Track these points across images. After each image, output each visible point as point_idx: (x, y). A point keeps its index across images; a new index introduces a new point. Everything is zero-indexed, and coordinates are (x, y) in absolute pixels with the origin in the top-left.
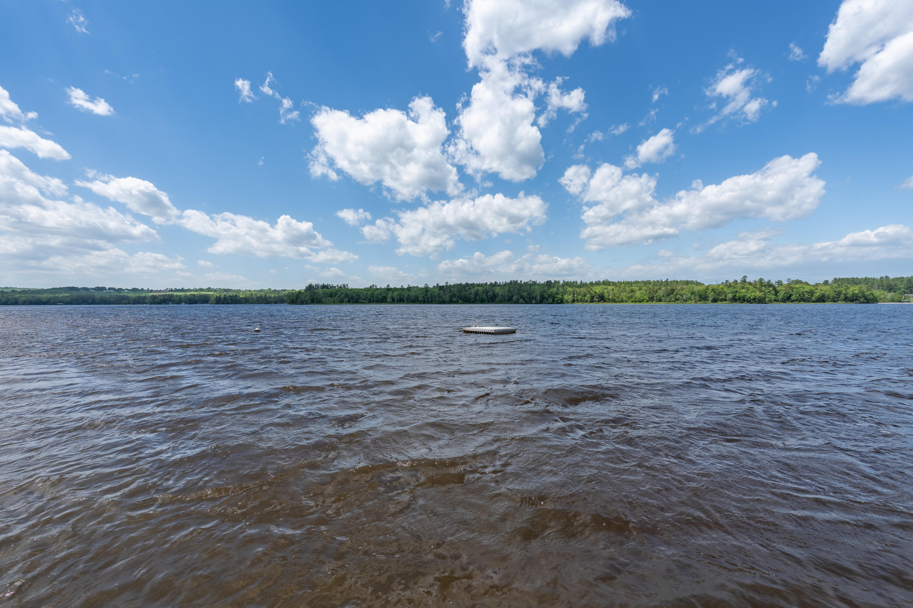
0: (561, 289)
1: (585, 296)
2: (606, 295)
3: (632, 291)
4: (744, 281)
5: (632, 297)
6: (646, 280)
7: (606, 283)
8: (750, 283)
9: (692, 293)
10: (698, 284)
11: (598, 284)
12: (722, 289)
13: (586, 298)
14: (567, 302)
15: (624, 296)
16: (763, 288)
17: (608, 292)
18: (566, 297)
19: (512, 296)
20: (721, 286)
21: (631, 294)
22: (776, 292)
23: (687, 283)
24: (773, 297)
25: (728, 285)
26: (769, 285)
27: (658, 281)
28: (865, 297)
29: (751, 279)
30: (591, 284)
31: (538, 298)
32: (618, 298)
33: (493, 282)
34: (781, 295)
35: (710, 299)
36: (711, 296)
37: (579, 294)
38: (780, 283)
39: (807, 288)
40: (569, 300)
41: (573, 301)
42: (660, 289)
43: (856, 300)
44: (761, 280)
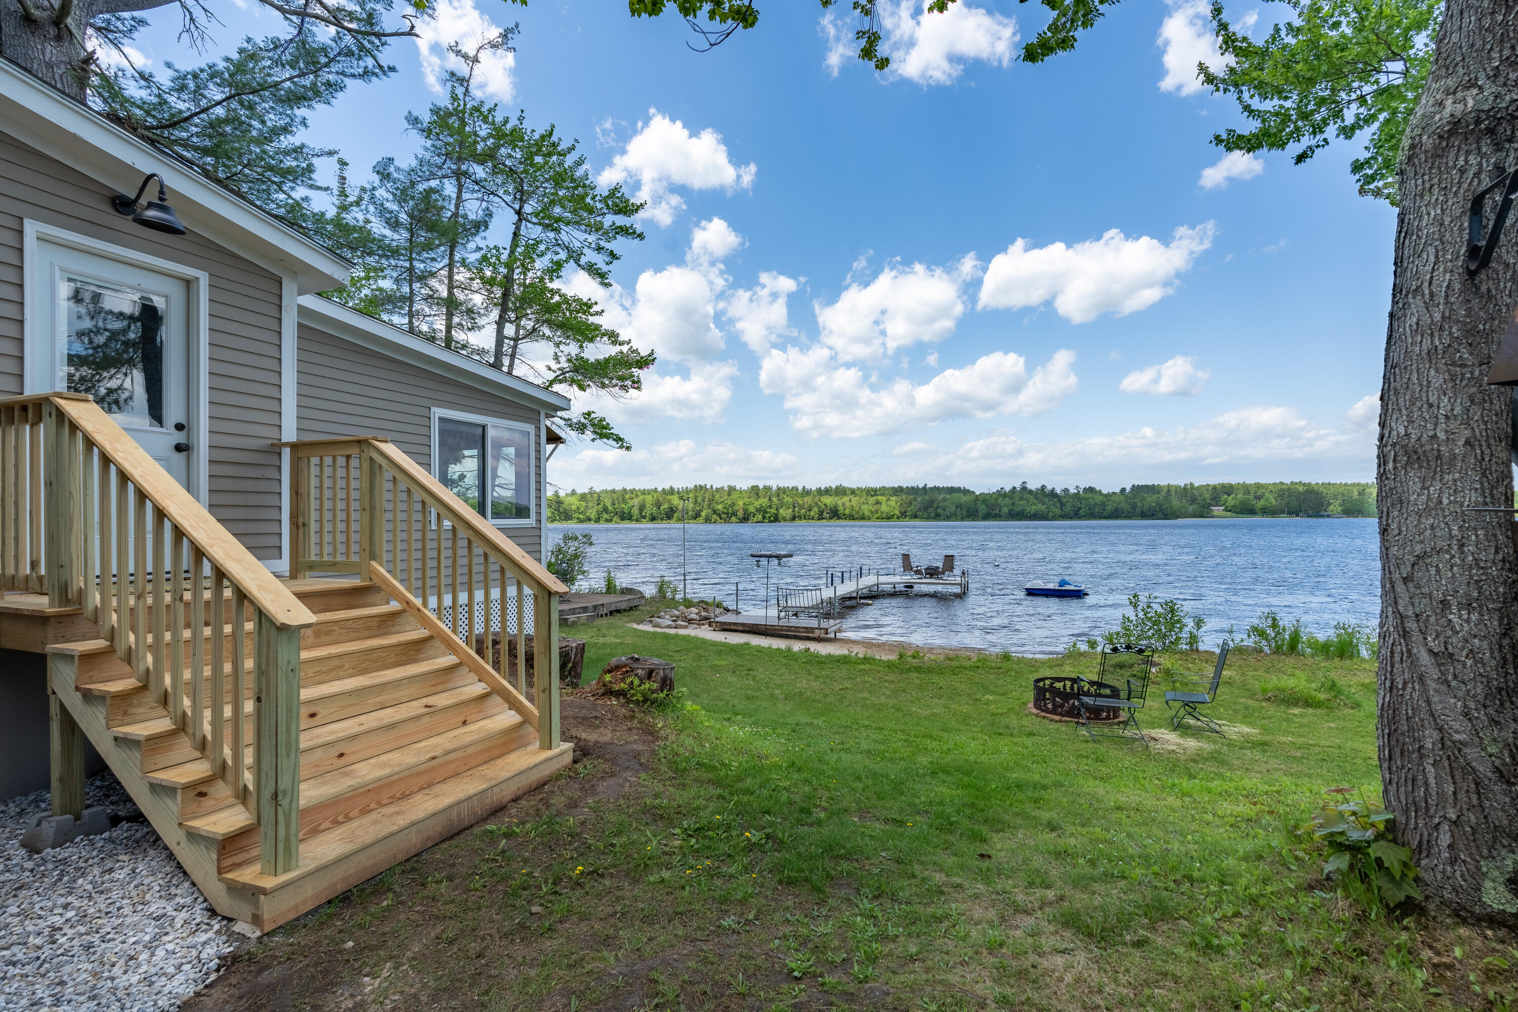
0: (774, 499)
1: (810, 510)
2: (841, 508)
3: (878, 503)
4: (1024, 489)
5: (877, 511)
7: (840, 491)
8: (1031, 492)
9: (957, 507)
10: (966, 492)
11: (827, 491)
12: (997, 499)
13: (812, 513)
14: (785, 520)
15: (866, 509)
16: (1046, 499)
17: (844, 504)
18: (781, 511)
19: (701, 511)
20: (995, 496)
21: (875, 507)
22: (1062, 505)
23: (952, 490)
24: (1058, 511)
25: (1001, 494)
26: (1053, 494)
27: (913, 488)
28: (1162, 511)
29: (1033, 486)
30: (819, 491)
31: (740, 514)
32: (858, 512)
33: (667, 487)
34: (1068, 508)
35: (980, 514)
36: (983, 509)
37: (802, 507)
38: (1066, 491)
39: (1099, 499)
40: (788, 517)
41: (794, 518)
42: (915, 500)
43: (1153, 515)
44: (1043, 487)
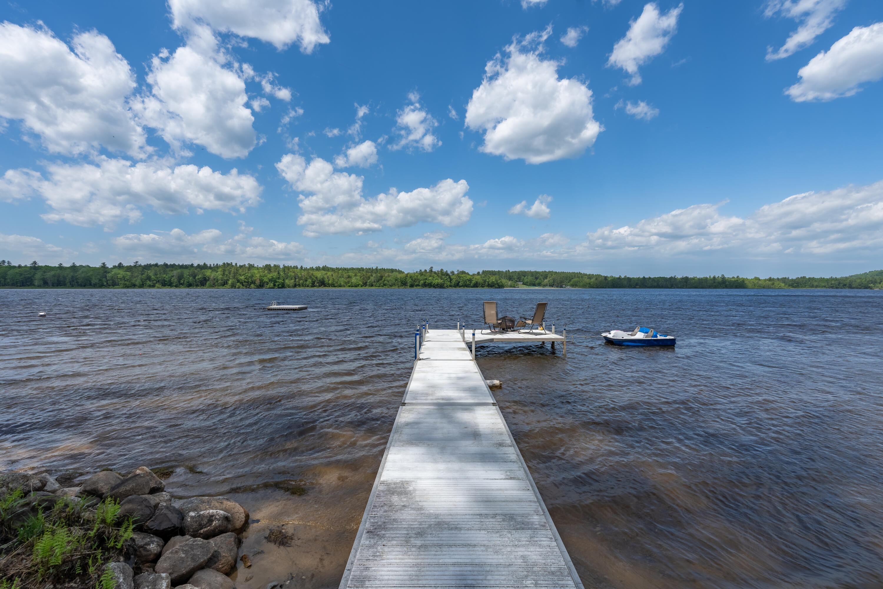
0: (282, 273)
1: (306, 281)
2: (326, 280)
3: (349, 277)
4: (431, 271)
5: (349, 282)
6: (360, 267)
7: (325, 268)
8: (435, 273)
9: (396, 280)
10: (400, 272)
11: (318, 269)
12: (417, 276)
13: (307, 283)
14: (289, 287)
15: (342, 281)
16: (443, 277)
17: (328, 278)
18: (287, 281)
19: (228, 280)
20: (416, 274)
21: (348, 280)
22: (451, 280)
23: (392, 271)
24: (449, 283)
25: (421, 273)
26: (447, 274)
27: (370, 269)
28: (498, 284)
29: (435, 269)
30: (312, 269)
31: (258, 282)
32: (337, 283)
33: (202, 263)
34: (454, 282)
35: (408, 284)
36: (409, 281)
37: (300, 279)
38: (453, 273)
39: (468, 277)
40: (291, 285)
41: (295, 286)
42: (372, 276)
43: (494, 286)
44: (442, 270)
